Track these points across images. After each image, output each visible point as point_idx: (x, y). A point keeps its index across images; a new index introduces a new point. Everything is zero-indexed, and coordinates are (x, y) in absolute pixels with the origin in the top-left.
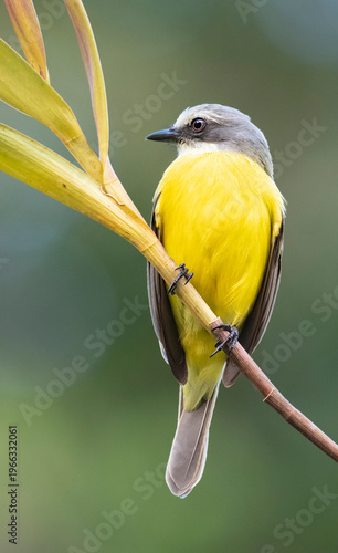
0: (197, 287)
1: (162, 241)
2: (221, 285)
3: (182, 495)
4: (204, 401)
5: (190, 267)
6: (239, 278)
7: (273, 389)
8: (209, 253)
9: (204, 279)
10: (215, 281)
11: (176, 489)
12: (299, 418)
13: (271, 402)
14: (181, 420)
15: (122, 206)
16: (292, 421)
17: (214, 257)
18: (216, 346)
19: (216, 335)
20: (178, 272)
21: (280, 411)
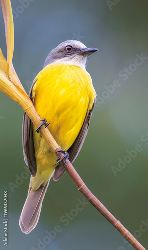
0: (50, 130)
1: (34, 104)
2: (61, 131)
3: (27, 233)
4: (42, 187)
5: (48, 120)
6: (71, 129)
7: (84, 185)
8: (59, 114)
9: (54, 126)
10: (59, 129)
11: (24, 230)
12: (95, 201)
13: (82, 191)
14: (30, 194)
15: (17, 87)
16: (91, 202)
17: (61, 116)
18: (58, 161)
19: (58, 155)
20: (42, 122)
21: (86, 196)
